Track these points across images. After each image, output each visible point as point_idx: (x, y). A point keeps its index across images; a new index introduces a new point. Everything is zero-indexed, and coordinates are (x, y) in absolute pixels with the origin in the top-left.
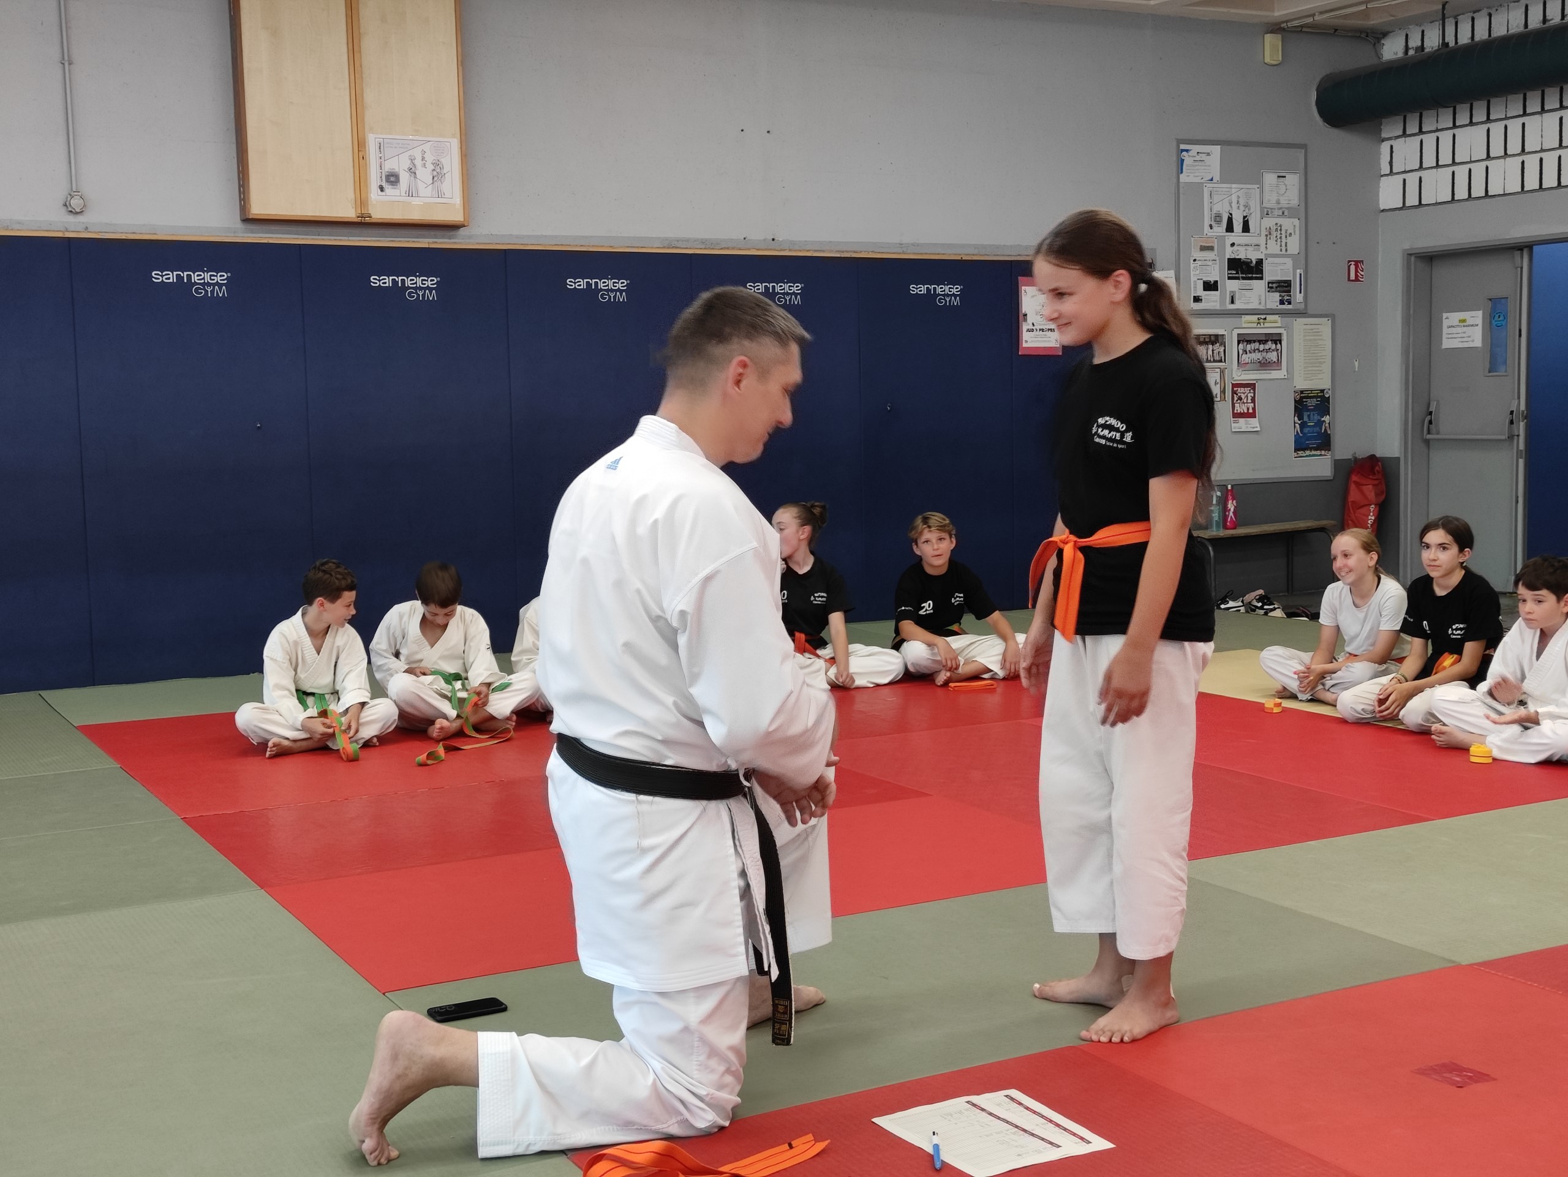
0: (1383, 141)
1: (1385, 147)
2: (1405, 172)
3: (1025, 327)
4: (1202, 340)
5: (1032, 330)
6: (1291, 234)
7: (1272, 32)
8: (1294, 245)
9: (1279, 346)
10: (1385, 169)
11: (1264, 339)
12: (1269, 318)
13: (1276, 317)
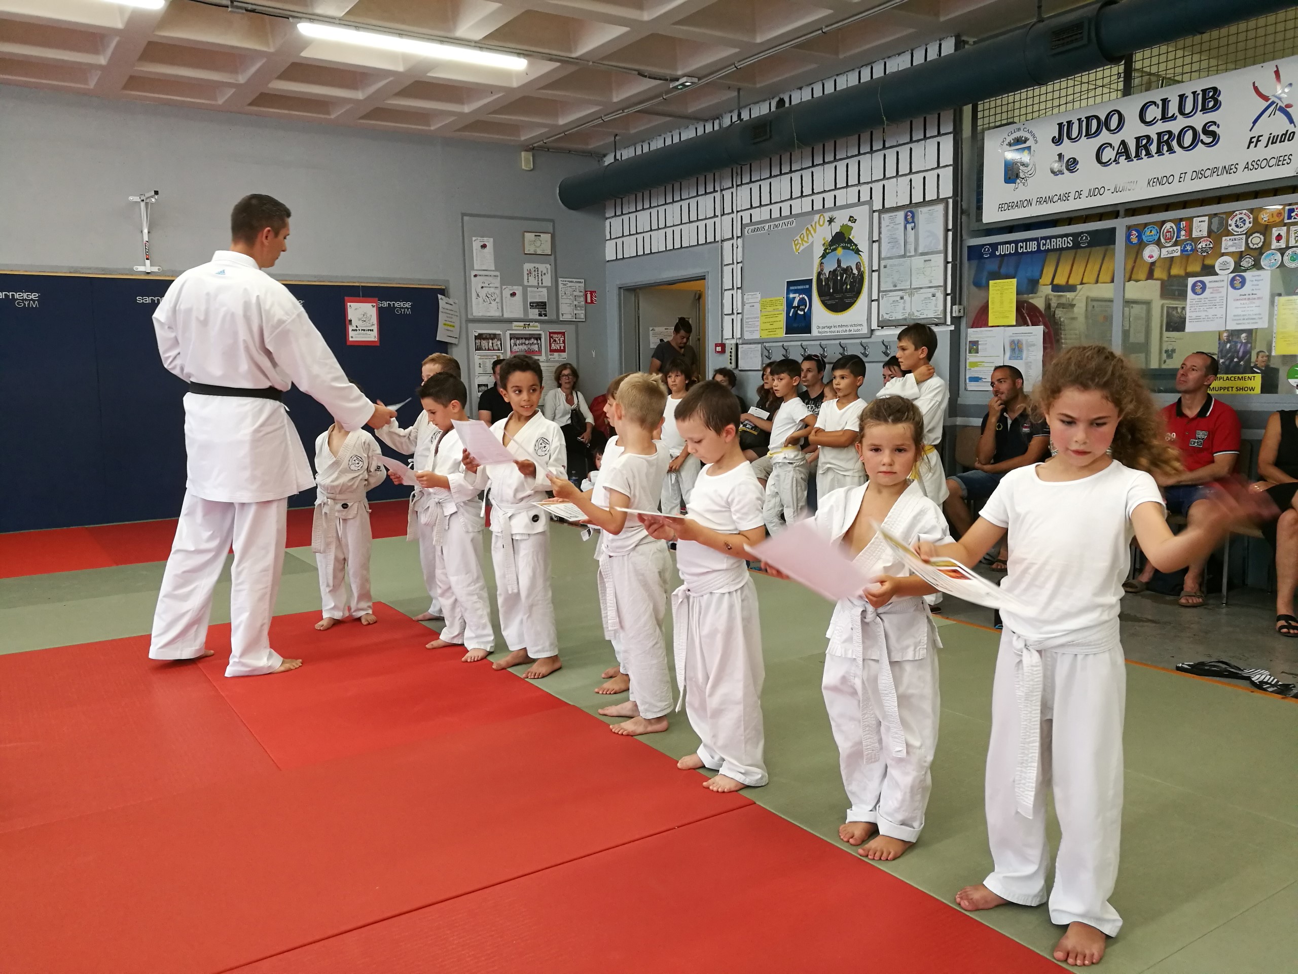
0: (607, 219)
1: (608, 222)
2: (616, 238)
3: (350, 328)
4: (484, 336)
5: (356, 330)
6: (545, 274)
7: (526, 151)
8: (547, 281)
9: (539, 341)
10: (608, 237)
11: (528, 337)
12: (531, 324)
13: (537, 324)
